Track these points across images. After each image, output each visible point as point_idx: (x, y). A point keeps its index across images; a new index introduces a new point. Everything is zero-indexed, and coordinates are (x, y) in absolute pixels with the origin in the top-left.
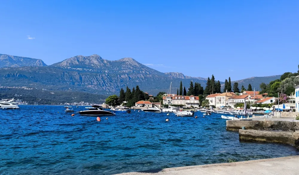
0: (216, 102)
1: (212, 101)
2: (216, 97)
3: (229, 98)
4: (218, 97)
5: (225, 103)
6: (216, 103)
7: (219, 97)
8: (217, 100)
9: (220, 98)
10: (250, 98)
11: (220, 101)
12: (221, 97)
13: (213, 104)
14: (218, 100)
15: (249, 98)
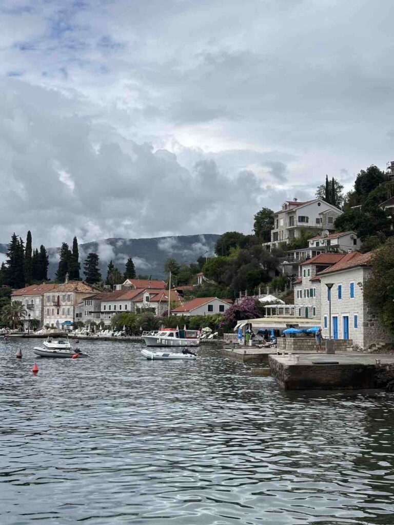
0: (46, 309)
1: (31, 307)
2: (45, 294)
3: (85, 299)
4: (51, 294)
5: (72, 313)
6: (45, 313)
7: (54, 294)
8: (48, 304)
9: (59, 297)
10: (147, 298)
11: (58, 305)
12: (61, 294)
13: (35, 314)
14: (52, 304)
15: (145, 299)
